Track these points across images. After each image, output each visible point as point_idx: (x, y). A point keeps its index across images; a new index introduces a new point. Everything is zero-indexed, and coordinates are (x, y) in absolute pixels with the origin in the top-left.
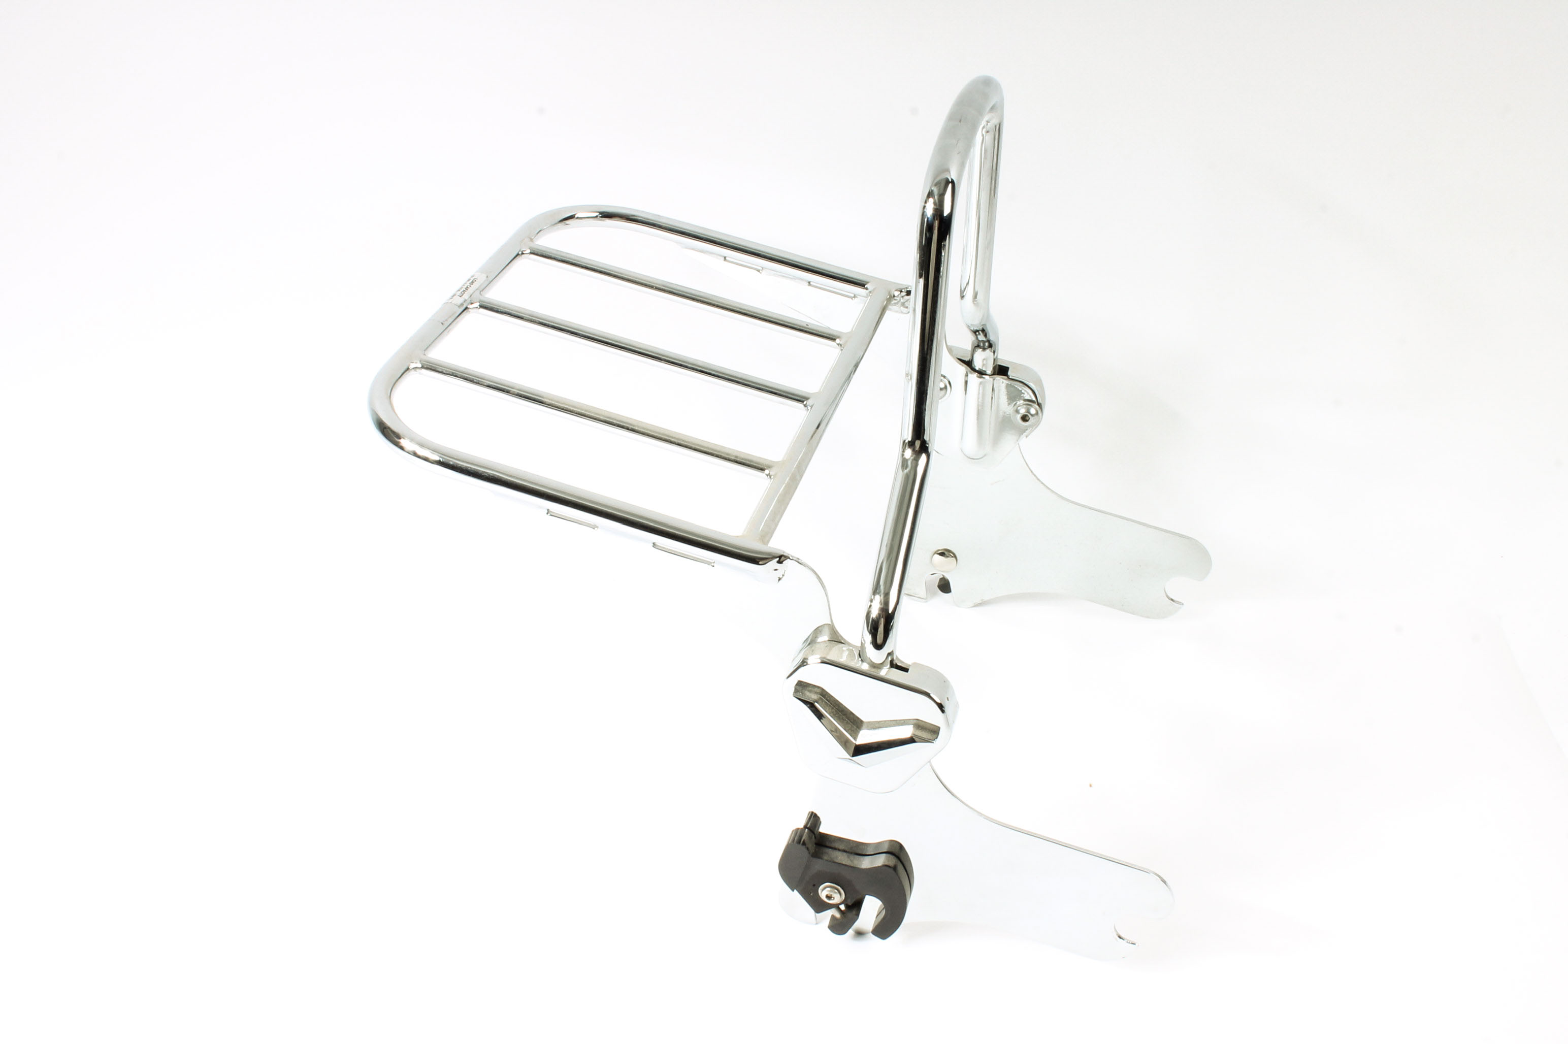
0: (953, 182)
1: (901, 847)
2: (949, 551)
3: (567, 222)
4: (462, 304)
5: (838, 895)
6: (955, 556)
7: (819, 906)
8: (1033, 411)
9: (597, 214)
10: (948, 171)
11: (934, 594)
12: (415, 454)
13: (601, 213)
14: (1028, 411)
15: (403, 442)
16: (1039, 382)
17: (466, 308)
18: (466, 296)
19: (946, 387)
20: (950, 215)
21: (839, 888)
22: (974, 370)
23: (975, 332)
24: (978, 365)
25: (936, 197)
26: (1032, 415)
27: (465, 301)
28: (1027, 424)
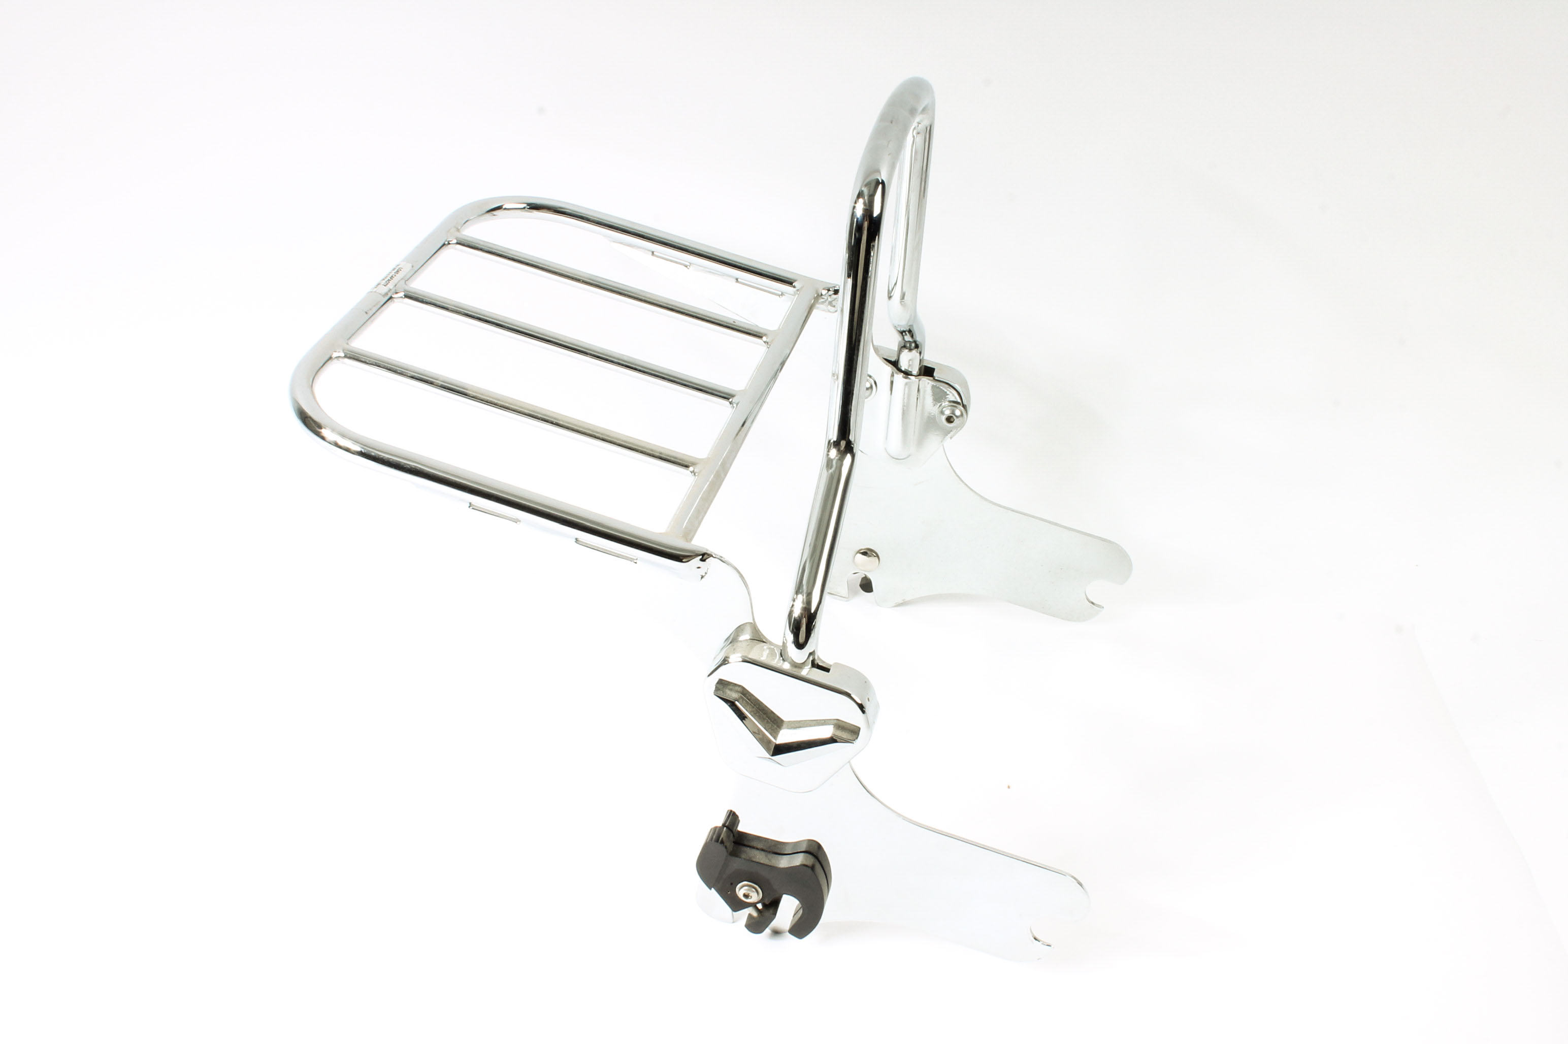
0: (883, 183)
1: (819, 847)
2: (872, 551)
3: (495, 213)
4: (387, 294)
5: (756, 894)
6: (878, 556)
7: (736, 904)
8: (958, 413)
9: (525, 205)
10: (878, 171)
11: (855, 593)
12: (336, 445)
13: (528, 204)
14: (953, 413)
15: (324, 432)
16: (965, 384)
17: (391, 298)
18: (391, 286)
19: (871, 387)
20: (880, 216)
21: (757, 887)
22: (900, 370)
23: (902, 333)
24: (904, 365)
25: (866, 198)
26: (957, 417)
27: (390, 290)
28: (951, 425)
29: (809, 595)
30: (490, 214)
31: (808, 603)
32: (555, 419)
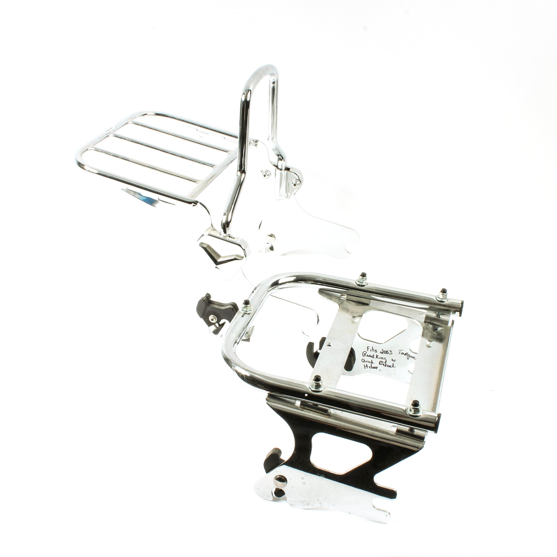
1: (236, 304)
2: (273, 235)
3: (144, 116)
4: (107, 134)
5: (215, 320)
6: (275, 237)
7: (209, 324)
8: (298, 183)
9: (154, 114)
11: (268, 251)
12: (89, 171)
13: (155, 113)
14: (296, 183)
15: (85, 167)
16: (301, 174)
17: (108, 136)
18: (108, 132)
19: (269, 175)
21: (215, 316)
22: (278, 168)
23: (278, 155)
24: (280, 167)
26: (297, 184)
27: (108, 133)
28: (295, 187)
29: (228, 216)
30: (143, 116)
31: (227, 218)
32: (156, 168)
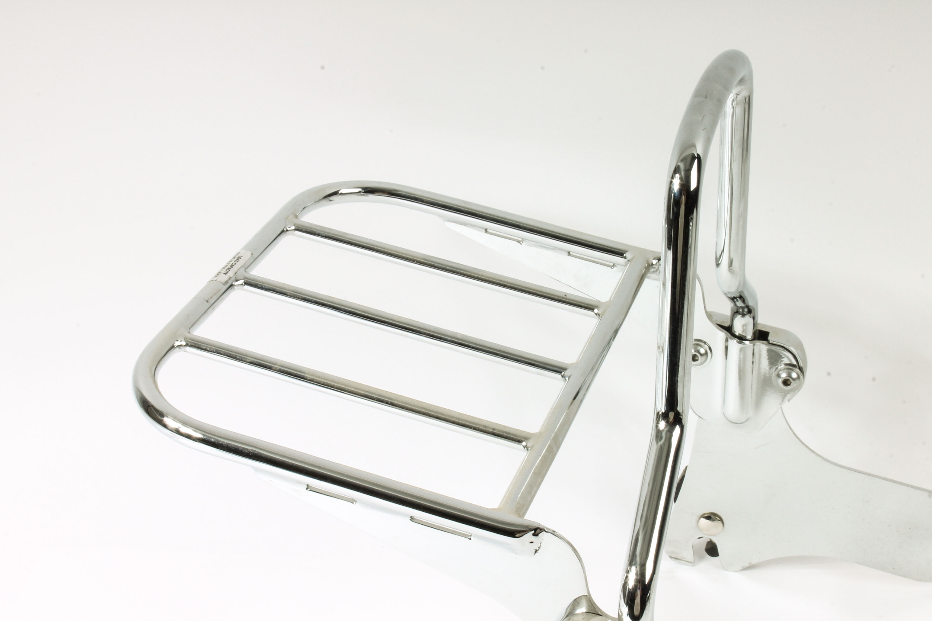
0: (699, 158)
2: (715, 515)
3: (331, 198)
4: (227, 282)
6: (721, 520)
8: (794, 375)
9: (360, 190)
10: (694, 146)
11: (701, 558)
12: (178, 432)
13: (364, 189)
14: (789, 375)
15: (166, 420)
17: (232, 285)
18: (231, 274)
19: (706, 353)
20: (697, 189)
22: (734, 336)
23: (733, 299)
24: (737, 331)
25: (683, 173)
26: (794, 379)
27: (230, 278)
28: (788, 388)
29: (643, 566)
30: (327, 199)
32: (390, 399)
